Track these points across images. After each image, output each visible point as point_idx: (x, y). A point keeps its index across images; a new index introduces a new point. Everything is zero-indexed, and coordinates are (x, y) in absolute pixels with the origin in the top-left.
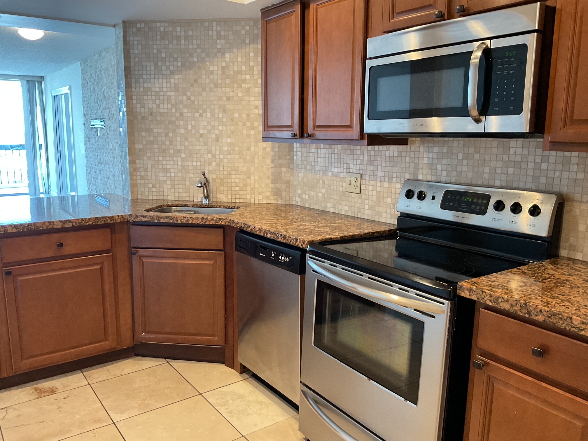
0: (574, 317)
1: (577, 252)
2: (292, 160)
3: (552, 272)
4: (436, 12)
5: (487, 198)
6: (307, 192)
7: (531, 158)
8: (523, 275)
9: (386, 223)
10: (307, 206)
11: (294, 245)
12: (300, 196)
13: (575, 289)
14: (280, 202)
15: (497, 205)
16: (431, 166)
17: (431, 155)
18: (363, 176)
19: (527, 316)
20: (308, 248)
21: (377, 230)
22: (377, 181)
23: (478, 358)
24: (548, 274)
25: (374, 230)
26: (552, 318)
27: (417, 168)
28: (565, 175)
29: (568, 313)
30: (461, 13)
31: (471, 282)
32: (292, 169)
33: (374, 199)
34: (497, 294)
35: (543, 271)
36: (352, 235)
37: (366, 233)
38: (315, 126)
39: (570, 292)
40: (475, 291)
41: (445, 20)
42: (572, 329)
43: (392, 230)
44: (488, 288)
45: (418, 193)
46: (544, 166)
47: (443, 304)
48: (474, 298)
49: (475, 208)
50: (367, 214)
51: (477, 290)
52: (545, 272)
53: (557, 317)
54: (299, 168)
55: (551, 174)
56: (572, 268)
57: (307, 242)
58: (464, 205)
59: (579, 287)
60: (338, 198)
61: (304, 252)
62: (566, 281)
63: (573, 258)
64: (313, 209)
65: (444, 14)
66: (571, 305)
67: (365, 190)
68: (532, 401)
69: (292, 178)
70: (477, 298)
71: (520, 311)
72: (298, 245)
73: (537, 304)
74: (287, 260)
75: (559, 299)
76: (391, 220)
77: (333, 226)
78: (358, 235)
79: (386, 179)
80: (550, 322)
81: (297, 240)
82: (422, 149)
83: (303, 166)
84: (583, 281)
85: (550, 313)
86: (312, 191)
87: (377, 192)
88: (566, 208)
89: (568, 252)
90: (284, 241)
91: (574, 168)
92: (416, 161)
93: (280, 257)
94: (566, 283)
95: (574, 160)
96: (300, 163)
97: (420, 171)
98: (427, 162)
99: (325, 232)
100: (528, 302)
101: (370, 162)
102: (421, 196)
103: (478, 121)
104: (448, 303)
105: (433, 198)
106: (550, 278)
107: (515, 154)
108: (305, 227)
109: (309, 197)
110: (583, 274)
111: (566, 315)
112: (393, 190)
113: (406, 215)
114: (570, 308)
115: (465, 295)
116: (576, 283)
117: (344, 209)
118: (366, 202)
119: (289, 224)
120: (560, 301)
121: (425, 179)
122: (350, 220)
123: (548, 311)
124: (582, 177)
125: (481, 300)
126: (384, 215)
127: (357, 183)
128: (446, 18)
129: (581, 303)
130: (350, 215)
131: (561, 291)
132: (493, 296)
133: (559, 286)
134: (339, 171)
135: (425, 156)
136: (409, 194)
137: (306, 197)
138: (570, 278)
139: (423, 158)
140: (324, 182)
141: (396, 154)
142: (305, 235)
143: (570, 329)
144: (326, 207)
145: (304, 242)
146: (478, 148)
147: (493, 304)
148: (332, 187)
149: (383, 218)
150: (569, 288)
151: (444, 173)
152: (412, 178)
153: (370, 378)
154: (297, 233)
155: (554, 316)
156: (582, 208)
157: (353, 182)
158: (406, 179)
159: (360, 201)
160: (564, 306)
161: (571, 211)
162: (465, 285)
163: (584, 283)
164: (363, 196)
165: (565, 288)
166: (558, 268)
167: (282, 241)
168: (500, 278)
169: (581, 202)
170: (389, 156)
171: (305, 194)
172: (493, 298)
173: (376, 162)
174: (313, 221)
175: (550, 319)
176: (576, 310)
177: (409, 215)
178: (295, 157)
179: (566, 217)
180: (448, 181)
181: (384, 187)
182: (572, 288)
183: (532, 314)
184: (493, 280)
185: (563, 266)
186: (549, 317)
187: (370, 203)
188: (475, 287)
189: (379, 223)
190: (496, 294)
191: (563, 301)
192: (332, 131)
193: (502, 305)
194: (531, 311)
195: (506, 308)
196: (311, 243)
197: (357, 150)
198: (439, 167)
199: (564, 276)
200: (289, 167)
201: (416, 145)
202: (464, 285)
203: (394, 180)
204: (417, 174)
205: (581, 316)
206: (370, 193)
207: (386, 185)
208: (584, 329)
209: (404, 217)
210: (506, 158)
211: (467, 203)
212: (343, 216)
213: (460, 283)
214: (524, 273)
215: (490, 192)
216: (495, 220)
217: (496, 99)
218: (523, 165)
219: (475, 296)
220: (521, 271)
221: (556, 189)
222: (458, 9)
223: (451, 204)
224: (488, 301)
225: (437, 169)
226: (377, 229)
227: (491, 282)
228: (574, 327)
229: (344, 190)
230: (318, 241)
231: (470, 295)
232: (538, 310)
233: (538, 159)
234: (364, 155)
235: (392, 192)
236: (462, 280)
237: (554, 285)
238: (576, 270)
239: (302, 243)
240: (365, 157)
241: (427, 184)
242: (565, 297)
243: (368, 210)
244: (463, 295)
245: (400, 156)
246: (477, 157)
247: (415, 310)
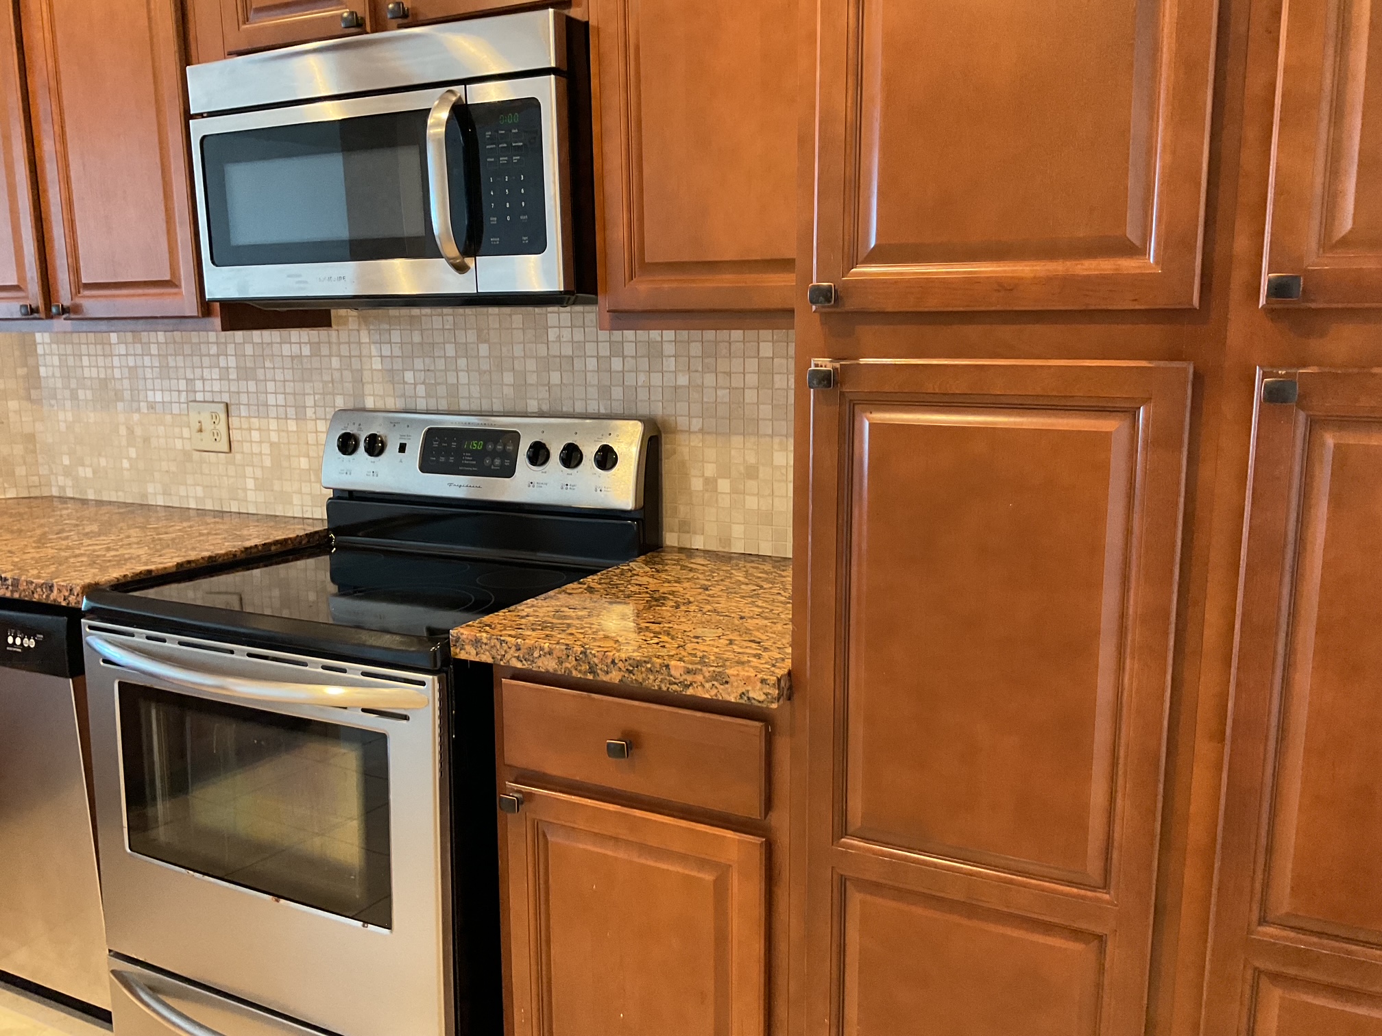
0: (673, 663)
1: (695, 533)
2: (33, 379)
3: (645, 580)
4: (345, 15)
5: (514, 437)
6: (87, 461)
7: (590, 348)
8: (588, 594)
9: (304, 518)
10: (91, 496)
11: (44, 601)
12: (67, 472)
13: (683, 608)
14: (11, 494)
15: (534, 452)
16: (392, 376)
17: (386, 351)
18: (232, 409)
19: (590, 677)
20: (85, 604)
21: (278, 538)
22: (268, 417)
23: (511, 789)
24: (637, 585)
25: (268, 538)
26: (635, 672)
27: (359, 381)
28: (656, 379)
29: (663, 656)
30: (400, 21)
31: (479, 625)
32: (38, 402)
33: (267, 462)
34: (529, 642)
35: (628, 581)
36: (210, 557)
37: (246, 549)
38: (79, 287)
39: (673, 615)
40: (486, 644)
41: (367, 33)
42: (671, 687)
43: (316, 532)
44: (513, 633)
45: (366, 440)
46: (617, 364)
47: (423, 683)
48: (486, 658)
49: (493, 463)
50: (254, 501)
51: (490, 639)
52: (633, 582)
53: (643, 669)
54: (56, 399)
55: (630, 380)
56: (683, 567)
57: (78, 588)
58: (468, 459)
59: (690, 602)
60: (173, 469)
61: (74, 615)
62: (670, 594)
63: (688, 546)
64: (110, 503)
65: (363, 19)
66: (670, 640)
67: (242, 442)
68: (621, 854)
69: (39, 427)
70: (493, 658)
71: (576, 669)
72: (55, 600)
73: (605, 650)
74: (31, 643)
75: (651, 631)
76: (314, 509)
77: (160, 539)
78: (226, 554)
79: (291, 412)
80: (632, 682)
81: (51, 588)
82: (365, 338)
83: (67, 393)
84: (700, 590)
85: (631, 662)
86: (100, 455)
87: (272, 444)
88: (666, 447)
89: (679, 536)
90: (16, 596)
91: (670, 364)
92: (356, 364)
93: (10, 640)
94: (668, 599)
95: (669, 349)
96: (59, 385)
97: (368, 389)
98: (379, 367)
99: (134, 559)
100: (589, 648)
101: (245, 373)
102: (375, 446)
103: (461, 268)
104: (433, 679)
105: (402, 448)
106: (640, 593)
107: (560, 341)
108: (77, 552)
109: (94, 472)
110: (701, 576)
111: (658, 661)
112: (311, 438)
113: (346, 495)
114: (667, 645)
115: (467, 655)
116: (687, 596)
117: (192, 496)
118: (249, 470)
119: (35, 548)
120: (652, 635)
121: (380, 405)
122: (209, 521)
123: (626, 660)
124: (686, 383)
125: (501, 660)
126: (296, 500)
127: (217, 427)
128: (368, 29)
129: (689, 634)
130: (211, 508)
131: (657, 615)
132: (521, 647)
133: (654, 605)
134: (167, 399)
135: (374, 352)
136: (347, 444)
137: (85, 472)
138: (678, 587)
139: (371, 357)
140: (131, 431)
141: (306, 351)
142: (75, 571)
143: (668, 688)
144: (145, 496)
145: (71, 590)
146: (486, 331)
147: (523, 665)
148: (154, 442)
149: (295, 508)
150: (672, 607)
151: (421, 390)
152: (350, 405)
153: (279, 897)
154: (53, 568)
155: (637, 667)
156: (692, 444)
157: (208, 425)
158: (337, 409)
159: (231, 470)
160: (658, 643)
161: (674, 452)
162: (465, 632)
163: (700, 594)
164: (238, 457)
165: (664, 608)
166: (658, 571)
167: (8, 595)
168: (543, 606)
169: (689, 432)
170: (291, 356)
171: (83, 465)
172: (522, 651)
173: (260, 373)
174: (105, 535)
175: (631, 675)
176: (678, 647)
177: (355, 494)
178: (42, 371)
179: (667, 466)
180: (432, 406)
181: (287, 431)
182: (677, 607)
183: (599, 671)
184: (525, 614)
185: (667, 565)
186: (630, 672)
187: (259, 473)
188: (484, 635)
189: (287, 520)
190: (527, 641)
191: (656, 634)
192: (127, 296)
193: (541, 664)
194: (596, 665)
195: (549, 668)
196: (92, 590)
197: (208, 343)
198: (409, 376)
199: (666, 585)
200: (29, 398)
201: (350, 328)
202: (462, 634)
203: (310, 413)
204: (363, 395)
205: (686, 659)
206: (256, 449)
207: (292, 426)
208: (691, 684)
209: (344, 499)
210: (542, 350)
211: (474, 453)
212: (192, 513)
213: (456, 631)
214: (590, 590)
215: (518, 425)
216: (534, 486)
217: (492, 219)
218: (578, 364)
219: (487, 653)
220: (586, 586)
221: (644, 410)
222: (392, 11)
223: (442, 459)
224: (514, 659)
225: (405, 383)
226: (280, 536)
227: (523, 617)
228: (675, 683)
229: (188, 447)
230: (112, 583)
231: (477, 654)
232: (609, 661)
233: (605, 350)
234: (226, 355)
235: (309, 442)
236: (457, 624)
237: (645, 606)
238: (691, 570)
239: (67, 594)
240: (232, 362)
241: (384, 418)
242: (661, 625)
243: (256, 490)
244: (463, 656)
245: (315, 353)
246: (484, 349)
247: (364, 710)
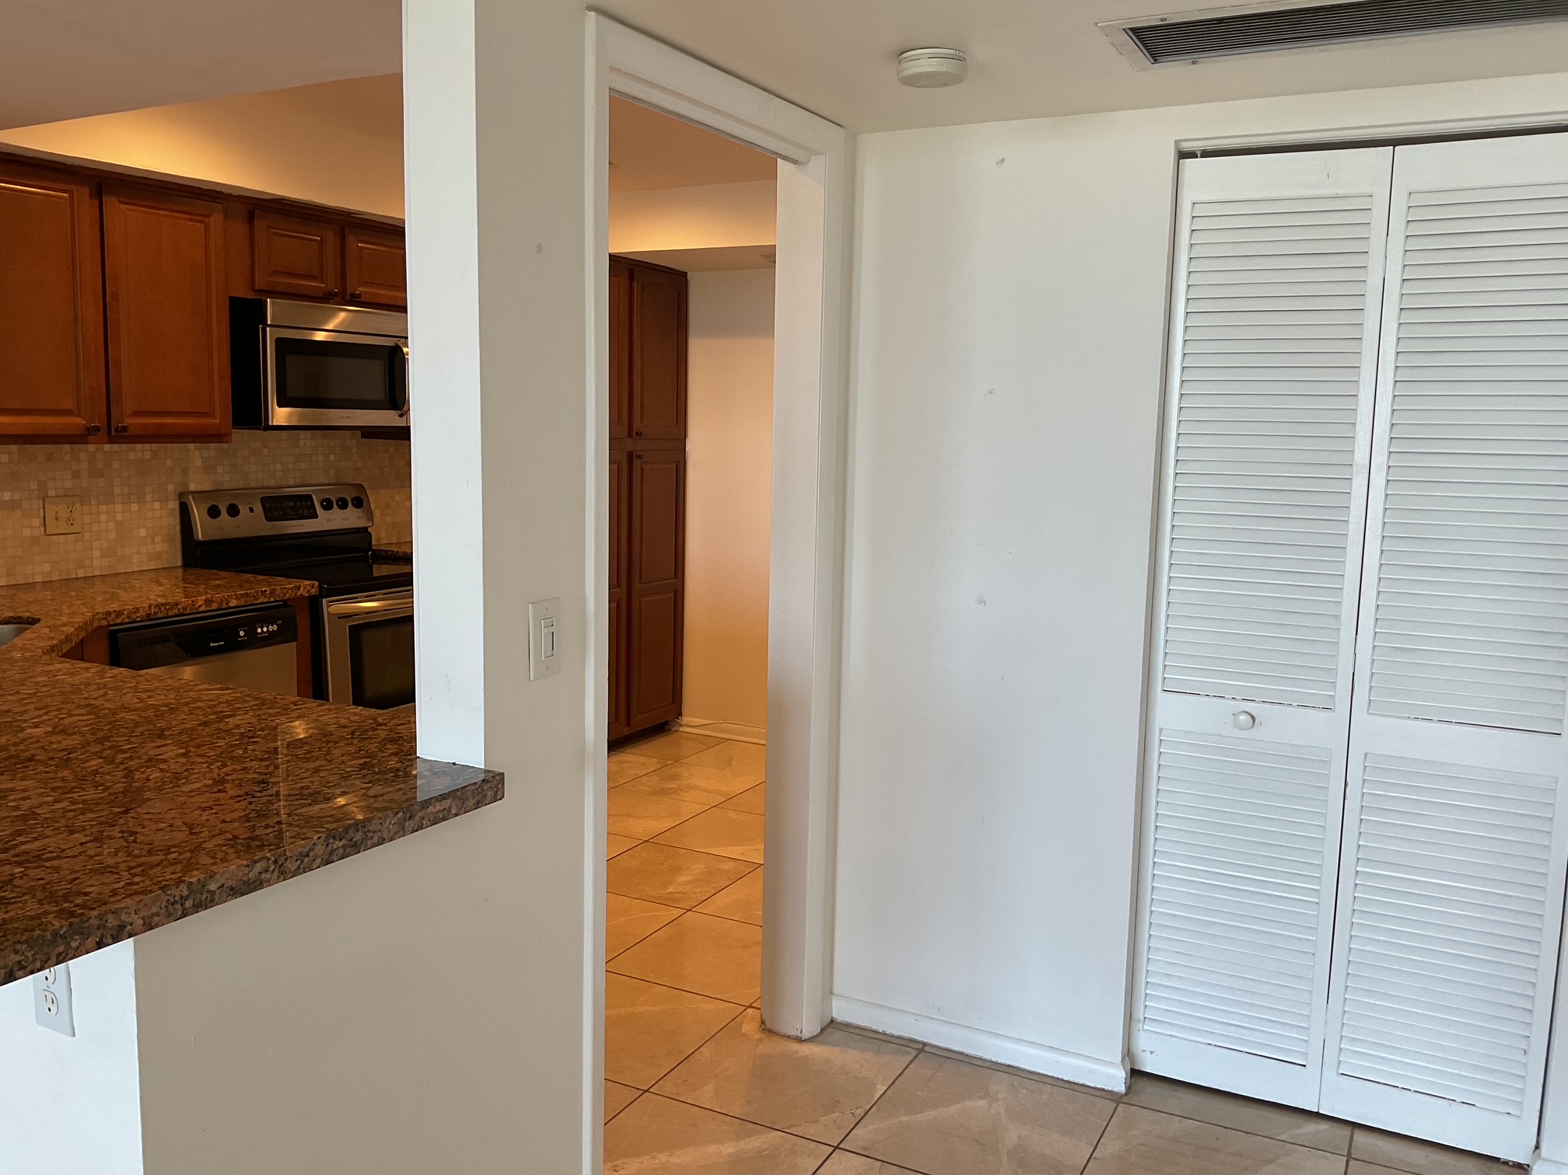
5: (309, 498)
15: (324, 504)
18: (84, 499)
22: (115, 504)
27: (185, 471)
45: (227, 508)
50: (100, 566)
65: (338, 293)
74: (274, 627)
92: (184, 463)
93: (259, 630)
98: (201, 464)
101: (95, 473)
103: (402, 415)
105: (252, 510)
112: (150, 514)
117: (39, 571)
121: (203, 488)
126: (136, 558)
127: (73, 514)
128: (339, 299)
135: (198, 455)
141: (148, 455)
145: (312, 586)
157: (64, 514)
159: (79, 546)
164: (87, 535)
203: (148, 497)
206: (103, 527)
216: (329, 521)
222: (354, 294)
229: (37, 534)
234: (79, 461)
239: (309, 589)
